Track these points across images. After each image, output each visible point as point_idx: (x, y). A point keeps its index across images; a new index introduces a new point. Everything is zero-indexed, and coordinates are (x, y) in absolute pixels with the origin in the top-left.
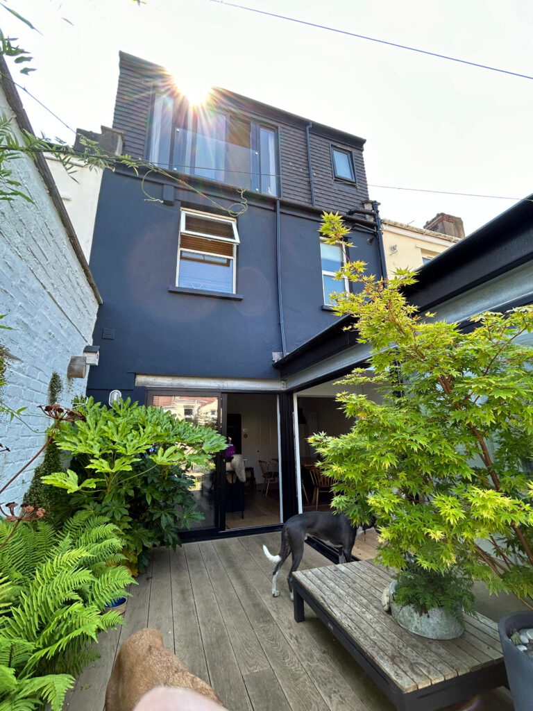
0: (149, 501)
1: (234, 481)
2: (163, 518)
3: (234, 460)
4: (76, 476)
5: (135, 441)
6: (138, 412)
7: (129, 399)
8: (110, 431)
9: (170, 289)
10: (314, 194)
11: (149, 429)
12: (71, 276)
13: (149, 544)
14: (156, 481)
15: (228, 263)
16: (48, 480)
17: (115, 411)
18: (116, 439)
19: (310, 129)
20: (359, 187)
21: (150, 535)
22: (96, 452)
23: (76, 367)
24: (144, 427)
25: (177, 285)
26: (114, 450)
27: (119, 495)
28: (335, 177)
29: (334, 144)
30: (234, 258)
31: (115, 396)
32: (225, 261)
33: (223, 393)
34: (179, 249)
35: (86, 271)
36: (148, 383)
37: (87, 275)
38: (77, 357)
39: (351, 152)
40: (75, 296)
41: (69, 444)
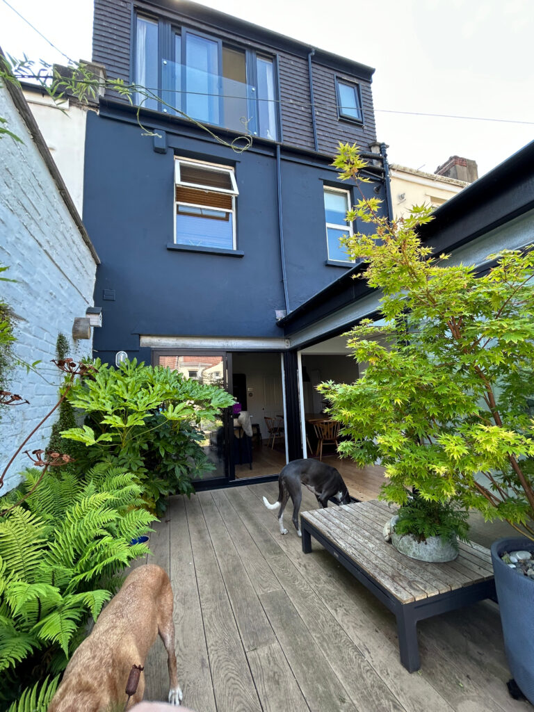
0: (163, 454)
1: (242, 436)
2: (177, 469)
3: (241, 417)
4: (92, 432)
5: (145, 398)
6: (146, 372)
7: (135, 359)
8: (120, 390)
9: (169, 247)
10: (317, 137)
11: (158, 387)
12: (65, 232)
13: (165, 492)
14: (168, 436)
15: (227, 218)
16: (66, 434)
17: (122, 372)
18: (126, 397)
19: (312, 57)
20: (365, 128)
21: (166, 484)
22: (108, 409)
23: (80, 329)
24: (153, 386)
25: (175, 242)
26: (126, 407)
27: (134, 449)
28: (341, 116)
29: (340, 75)
30: (233, 211)
31: (122, 357)
32: (224, 215)
33: (227, 352)
34: (176, 203)
35: (80, 228)
36: (152, 344)
37: (82, 232)
38: (81, 318)
39: (357, 85)
40: (71, 254)
41: (81, 403)
